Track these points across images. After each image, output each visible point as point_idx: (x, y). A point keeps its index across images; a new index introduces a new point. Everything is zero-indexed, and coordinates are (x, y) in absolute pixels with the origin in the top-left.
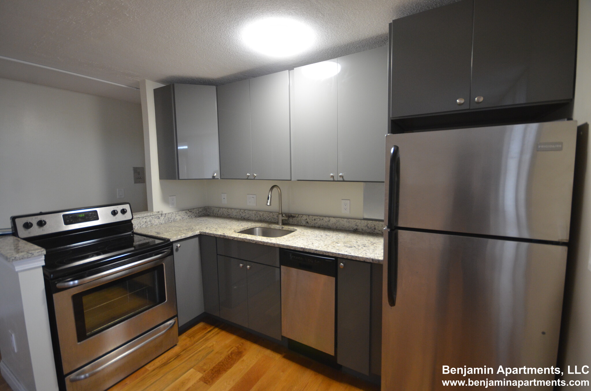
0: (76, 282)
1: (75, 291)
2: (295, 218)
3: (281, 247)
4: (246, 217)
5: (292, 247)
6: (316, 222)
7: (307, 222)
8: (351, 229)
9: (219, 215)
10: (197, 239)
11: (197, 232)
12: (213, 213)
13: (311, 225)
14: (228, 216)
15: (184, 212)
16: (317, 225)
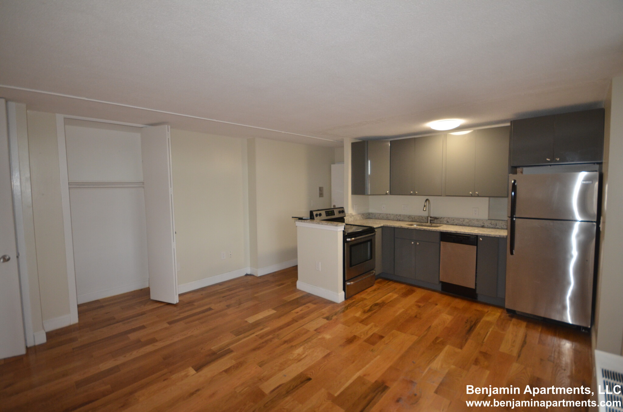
0: (353, 239)
1: (350, 243)
2: (439, 219)
3: (442, 231)
4: (401, 219)
5: (449, 231)
6: (454, 221)
7: (448, 222)
8: (480, 226)
9: (380, 218)
10: (381, 229)
11: (382, 225)
12: (375, 217)
13: (451, 224)
14: (387, 219)
15: (361, 215)
16: (454, 224)
